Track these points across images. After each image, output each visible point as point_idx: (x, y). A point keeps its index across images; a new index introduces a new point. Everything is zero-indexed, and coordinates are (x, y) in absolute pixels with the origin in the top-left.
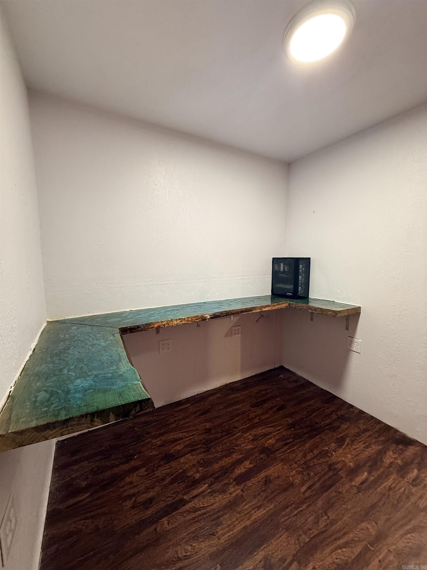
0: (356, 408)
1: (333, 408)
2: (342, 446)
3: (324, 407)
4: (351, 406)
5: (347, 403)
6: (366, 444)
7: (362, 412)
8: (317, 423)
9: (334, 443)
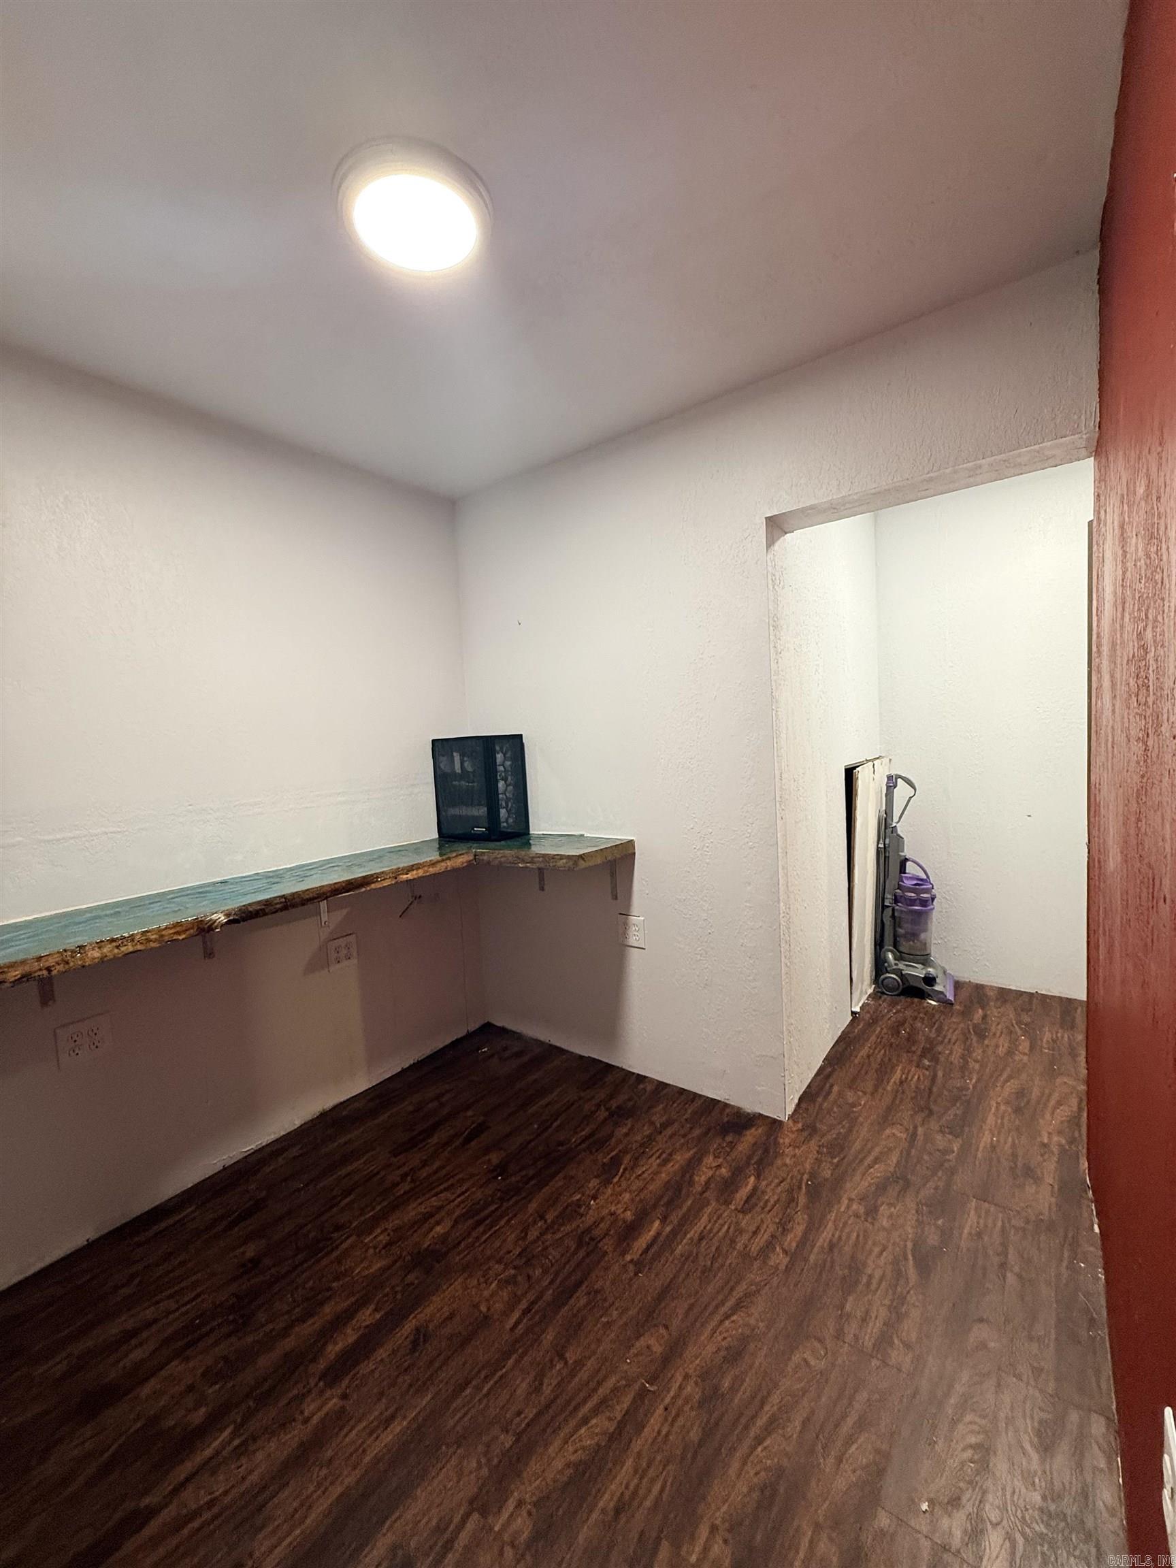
0: (651, 1080)
1: (602, 1095)
2: (613, 1178)
3: (580, 1098)
4: (641, 1078)
5: (634, 1073)
6: (664, 1156)
7: (662, 1086)
8: (561, 1144)
9: (596, 1177)
